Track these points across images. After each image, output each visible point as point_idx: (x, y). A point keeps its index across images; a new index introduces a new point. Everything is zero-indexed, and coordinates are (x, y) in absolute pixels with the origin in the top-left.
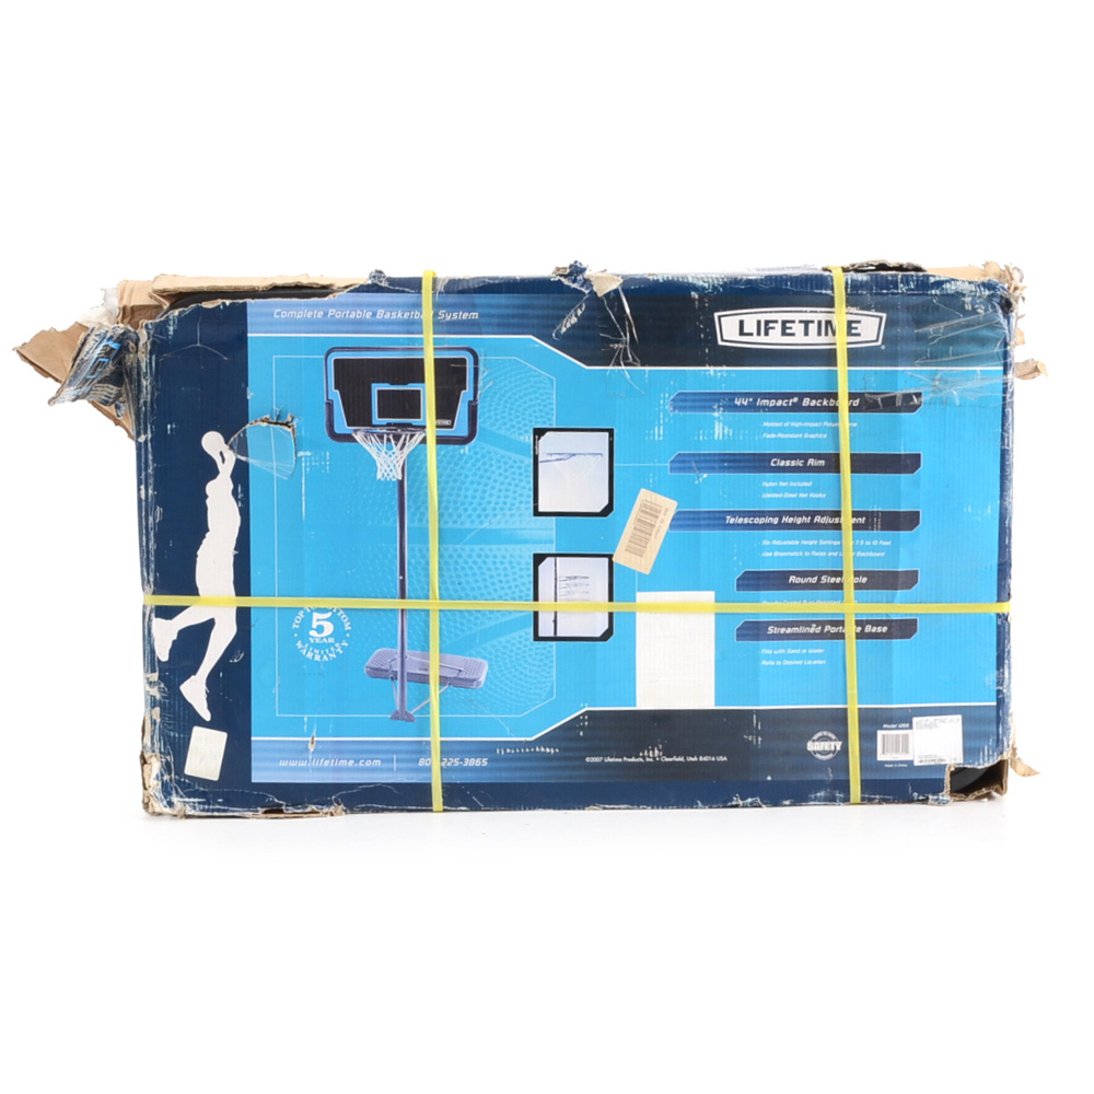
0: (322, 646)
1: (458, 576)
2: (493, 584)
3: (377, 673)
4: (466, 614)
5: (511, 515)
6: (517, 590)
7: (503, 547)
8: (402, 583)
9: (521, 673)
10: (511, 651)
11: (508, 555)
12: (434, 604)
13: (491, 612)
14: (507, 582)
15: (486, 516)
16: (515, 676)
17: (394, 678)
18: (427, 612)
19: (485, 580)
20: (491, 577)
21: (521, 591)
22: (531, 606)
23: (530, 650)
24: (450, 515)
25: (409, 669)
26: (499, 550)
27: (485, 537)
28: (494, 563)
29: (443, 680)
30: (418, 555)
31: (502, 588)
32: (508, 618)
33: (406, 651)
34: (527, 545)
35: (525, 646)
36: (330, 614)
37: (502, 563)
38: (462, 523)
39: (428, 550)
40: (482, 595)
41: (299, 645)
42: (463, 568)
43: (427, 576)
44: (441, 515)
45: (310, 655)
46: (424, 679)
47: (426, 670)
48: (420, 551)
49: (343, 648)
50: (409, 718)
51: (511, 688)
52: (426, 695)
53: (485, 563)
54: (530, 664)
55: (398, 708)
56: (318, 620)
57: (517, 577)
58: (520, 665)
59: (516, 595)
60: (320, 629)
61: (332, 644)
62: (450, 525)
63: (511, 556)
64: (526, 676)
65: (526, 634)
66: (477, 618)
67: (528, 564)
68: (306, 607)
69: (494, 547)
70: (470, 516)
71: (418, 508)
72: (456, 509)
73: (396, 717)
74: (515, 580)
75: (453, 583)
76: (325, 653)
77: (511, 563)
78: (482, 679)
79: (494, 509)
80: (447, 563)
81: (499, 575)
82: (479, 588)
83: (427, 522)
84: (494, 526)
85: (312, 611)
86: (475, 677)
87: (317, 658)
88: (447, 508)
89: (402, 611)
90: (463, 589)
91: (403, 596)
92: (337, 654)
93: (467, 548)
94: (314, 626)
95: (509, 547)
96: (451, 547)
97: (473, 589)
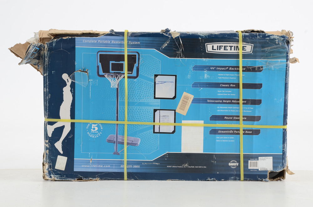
0: (94, 134)
1: (133, 115)
2: (142, 117)
3: (109, 141)
4: (135, 125)
5: (148, 99)
6: (149, 119)
7: (145, 107)
8: (117, 116)
10: (147, 136)
11: (147, 109)
12: (126, 122)
13: (142, 125)
14: (146, 117)
15: (141, 98)
16: (148, 143)
17: (114, 143)
18: (124, 125)
19: (140, 116)
20: (142, 115)
21: (150, 119)
22: (153, 124)
23: (152, 136)
24: (131, 98)
25: (118, 140)
26: (144, 108)
27: (141, 104)
28: (143, 111)
29: (128, 144)
30: (122, 109)
31: (145, 119)
32: (146, 127)
33: (118, 135)
34: (152, 107)
35: (151, 135)
36: (97, 125)
37: (145, 112)
38: (134, 100)
39: (125, 107)
40: (139, 120)
41: (88, 133)
42: (134, 113)
43: (124, 115)
44: (128, 98)
45: (91, 136)
46: (123, 143)
47: (123, 141)
48: (122, 108)
49: (100, 134)
50: (118, 154)
51: (147, 146)
52: (123, 148)
53: (140, 111)
54: (152, 140)
55: (115, 151)
56: (94, 126)
57: (149, 115)
58: (149, 140)
59: (149, 121)
60: (94, 129)
61: (97, 133)
62: (131, 101)
63: (148, 110)
64: (151, 143)
65: (151, 131)
66: (138, 127)
67: (152, 112)
68: (90, 122)
69: (143, 107)
70: (136, 98)
71: (122, 96)
72: (133, 96)
73: (115, 154)
75: (131, 117)
76: (95, 135)
77: (147, 112)
78: (139, 143)
79: (143, 97)
80: (130, 111)
81: (144, 115)
82: (139, 118)
83: (125, 100)
84: (143, 101)
85: (92, 124)
86: (137, 143)
87: (93, 137)
88: (130, 96)
89: (117, 124)
90: (134, 119)
91: (117, 120)
92: (99, 136)
93: (136, 107)
94: (92, 128)
95: (147, 107)
96: (131, 107)
97: (137, 119)
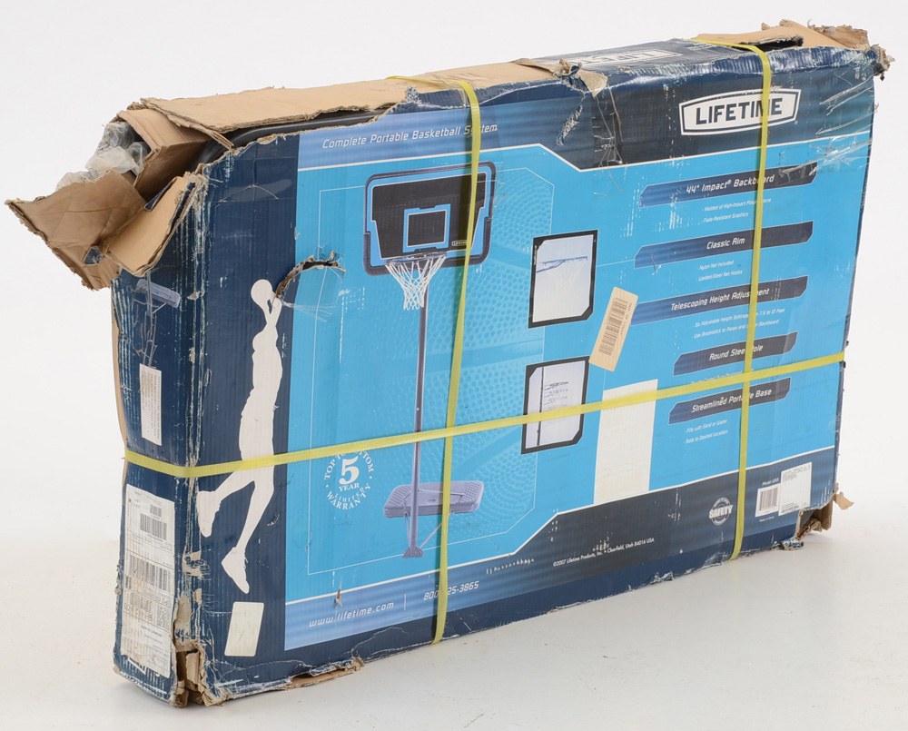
0: (349, 493)
1: (465, 399)
2: (494, 402)
3: (394, 512)
4: (469, 437)
5: (512, 330)
7: (503, 363)
9: (510, 488)
10: (503, 468)
11: (506, 371)
12: (450, 432)
13: (490, 431)
14: (505, 398)
15: (493, 334)
16: (504, 493)
17: (408, 514)
18: (444, 440)
19: (487, 400)
20: (492, 395)
21: (514, 406)
22: (521, 420)
23: (519, 463)
25: (420, 502)
26: (500, 367)
27: (489, 356)
28: (496, 381)
29: (452, 508)
30: (433, 383)
31: (500, 405)
32: (503, 435)
33: (419, 484)
34: (523, 358)
35: (515, 460)
36: (356, 458)
37: (501, 380)
38: (472, 345)
39: (443, 377)
40: (483, 415)
41: (330, 495)
42: (470, 391)
43: (440, 404)
45: (339, 505)
47: (442, 500)
48: (436, 378)
49: (366, 491)
50: (419, 554)
51: (501, 505)
53: (488, 382)
54: (517, 478)
55: (410, 545)
56: (347, 467)
57: (512, 392)
58: (509, 480)
59: (510, 411)
60: (348, 475)
61: (358, 489)
63: (509, 371)
64: (513, 490)
65: (516, 448)
66: (478, 440)
67: (521, 377)
68: (338, 454)
69: (497, 364)
70: (480, 336)
71: (436, 335)
73: (408, 555)
74: (511, 395)
75: (461, 407)
76: (351, 500)
77: (508, 378)
78: (479, 500)
79: (499, 326)
81: (499, 392)
82: (482, 409)
84: (497, 344)
85: (343, 457)
86: (473, 499)
87: (345, 507)
89: (417, 443)
90: (469, 412)
91: (418, 429)
92: (361, 498)
93: (477, 368)
94: (343, 474)
95: (508, 362)
97: (476, 411)
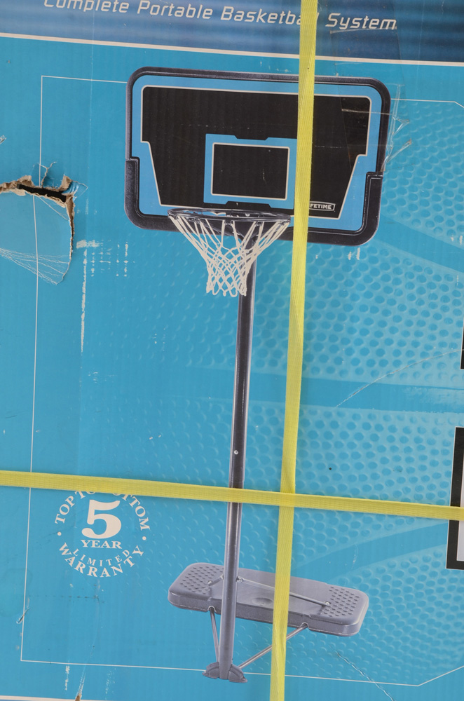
0: (101, 554)
1: (330, 457)
2: (386, 472)
3: (187, 600)
4: (338, 517)
5: (424, 365)
6: (425, 485)
7: (407, 415)
8: (238, 461)
9: (423, 617)
10: (409, 581)
11: (413, 428)
12: (288, 500)
13: (380, 516)
14: (410, 471)
15: (383, 363)
16: (413, 622)
17: (215, 611)
18: (275, 510)
19: (373, 466)
20: (384, 461)
21: (431, 487)
22: (449, 513)
23: (442, 581)
24: (324, 359)
25: (240, 598)
26: (400, 419)
27: (377, 397)
28: (391, 439)
29: (295, 620)
30: (266, 419)
31: (401, 480)
32: (407, 528)
33: (238, 569)
34: (448, 414)
35: (433, 574)
36: (117, 503)
37: (403, 440)
38: (342, 373)
39: (282, 411)
40: (366, 488)
41: (64, 549)
42: (338, 445)
43: (279, 453)
44: (307, 358)
45: (80, 567)
46: (264, 616)
47: (268, 601)
48: (270, 412)
49: (135, 558)
50: (237, 677)
51: (405, 639)
52: (266, 641)
53: (375, 438)
54: (439, 604)
55: (219, 659)
56: (97, 512)
57: (427, 464)
58: (423, 604)
59: (424, 494)
60: (100, 526)
61: (118, 552)
62: (322, 374)
63: (419, 430)
64: (431, 622)
65: (436, 555)
66: (355, 525)
67: (445, 444)
68: (79, 489)
69: (392, 414)
70: (356, 362)
71: (271, 344)
72: (334, 349)
73: (214, 673)
74: (423, 468)
75: (320, 467)
76: (105, 565)
77: (417, 440)
78: (359, 621)
79: (397, 353)
80: (312, 435)
81: (397, 459)
82: (363, 478)
83: (285, 366)
84: (394, 381)
85: (89, 496)
86: (346, 617)
87: (92, 572)
88: (318, 347)
89: (235, 505)
90: (337, 477)
91: (237, 484)
92: (125, 567)
93: (348, 412)
94: (91, 521)
95: (417, 415)
96: (320, 410)
97: (351, 478)
